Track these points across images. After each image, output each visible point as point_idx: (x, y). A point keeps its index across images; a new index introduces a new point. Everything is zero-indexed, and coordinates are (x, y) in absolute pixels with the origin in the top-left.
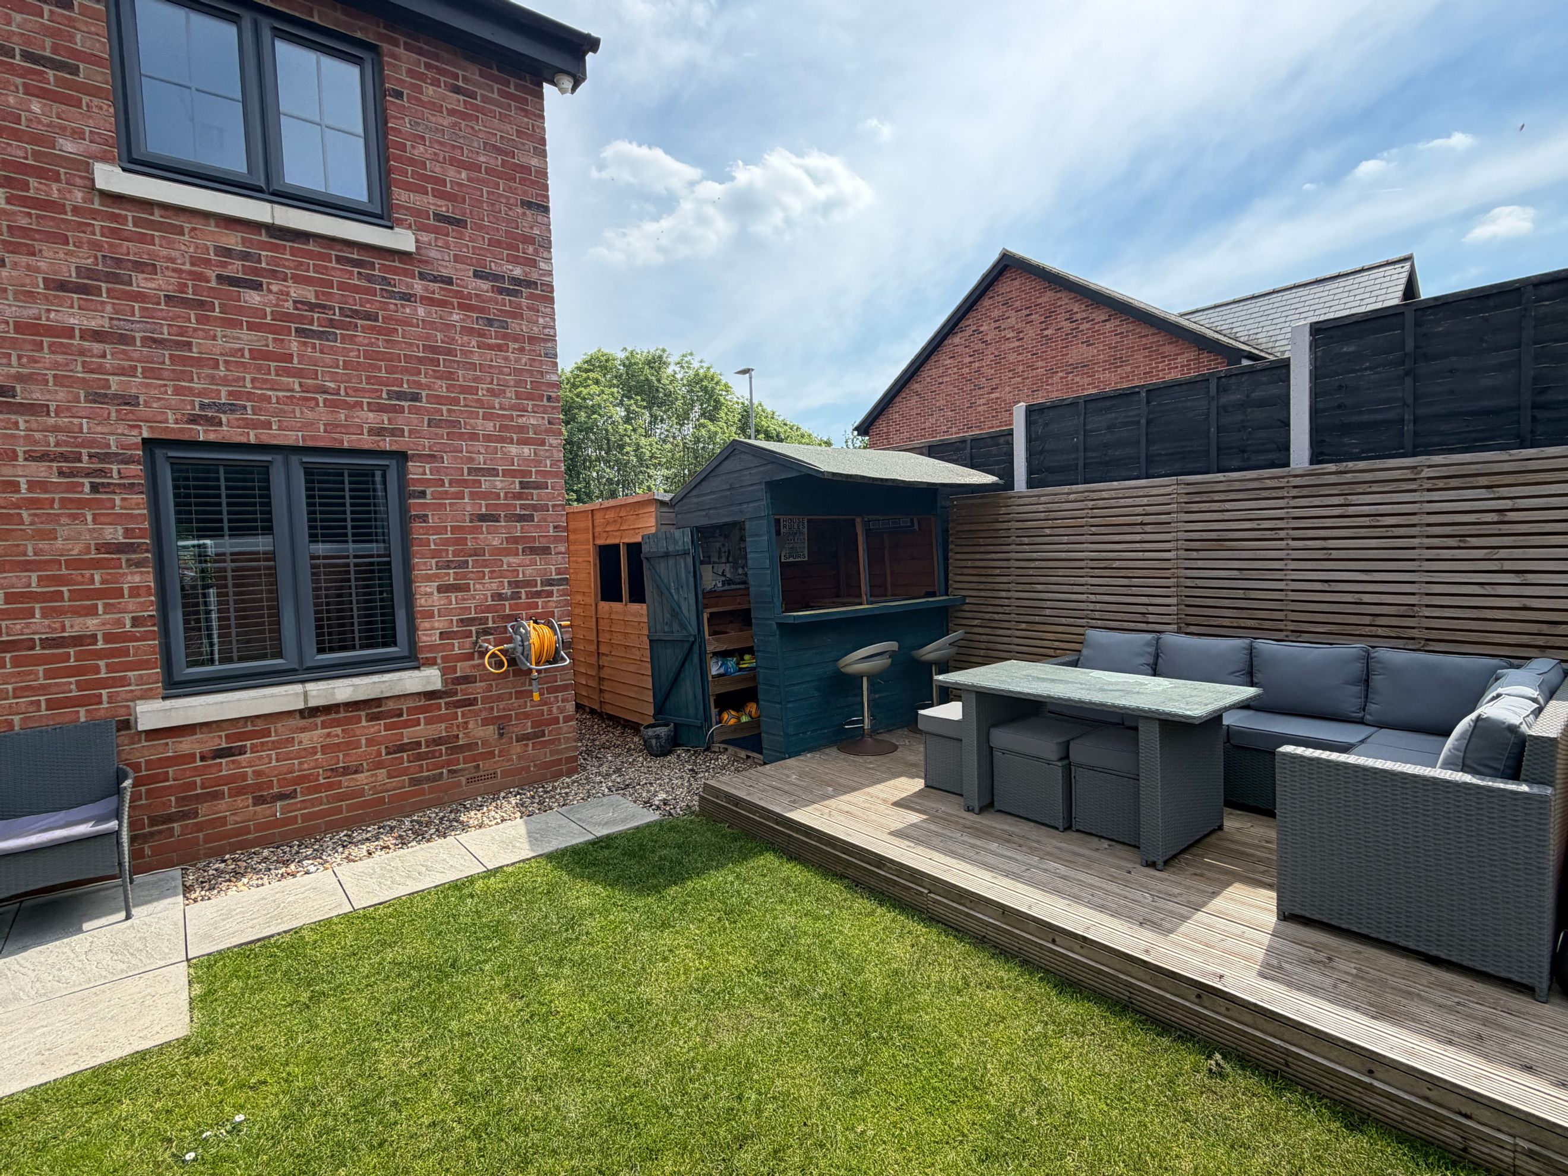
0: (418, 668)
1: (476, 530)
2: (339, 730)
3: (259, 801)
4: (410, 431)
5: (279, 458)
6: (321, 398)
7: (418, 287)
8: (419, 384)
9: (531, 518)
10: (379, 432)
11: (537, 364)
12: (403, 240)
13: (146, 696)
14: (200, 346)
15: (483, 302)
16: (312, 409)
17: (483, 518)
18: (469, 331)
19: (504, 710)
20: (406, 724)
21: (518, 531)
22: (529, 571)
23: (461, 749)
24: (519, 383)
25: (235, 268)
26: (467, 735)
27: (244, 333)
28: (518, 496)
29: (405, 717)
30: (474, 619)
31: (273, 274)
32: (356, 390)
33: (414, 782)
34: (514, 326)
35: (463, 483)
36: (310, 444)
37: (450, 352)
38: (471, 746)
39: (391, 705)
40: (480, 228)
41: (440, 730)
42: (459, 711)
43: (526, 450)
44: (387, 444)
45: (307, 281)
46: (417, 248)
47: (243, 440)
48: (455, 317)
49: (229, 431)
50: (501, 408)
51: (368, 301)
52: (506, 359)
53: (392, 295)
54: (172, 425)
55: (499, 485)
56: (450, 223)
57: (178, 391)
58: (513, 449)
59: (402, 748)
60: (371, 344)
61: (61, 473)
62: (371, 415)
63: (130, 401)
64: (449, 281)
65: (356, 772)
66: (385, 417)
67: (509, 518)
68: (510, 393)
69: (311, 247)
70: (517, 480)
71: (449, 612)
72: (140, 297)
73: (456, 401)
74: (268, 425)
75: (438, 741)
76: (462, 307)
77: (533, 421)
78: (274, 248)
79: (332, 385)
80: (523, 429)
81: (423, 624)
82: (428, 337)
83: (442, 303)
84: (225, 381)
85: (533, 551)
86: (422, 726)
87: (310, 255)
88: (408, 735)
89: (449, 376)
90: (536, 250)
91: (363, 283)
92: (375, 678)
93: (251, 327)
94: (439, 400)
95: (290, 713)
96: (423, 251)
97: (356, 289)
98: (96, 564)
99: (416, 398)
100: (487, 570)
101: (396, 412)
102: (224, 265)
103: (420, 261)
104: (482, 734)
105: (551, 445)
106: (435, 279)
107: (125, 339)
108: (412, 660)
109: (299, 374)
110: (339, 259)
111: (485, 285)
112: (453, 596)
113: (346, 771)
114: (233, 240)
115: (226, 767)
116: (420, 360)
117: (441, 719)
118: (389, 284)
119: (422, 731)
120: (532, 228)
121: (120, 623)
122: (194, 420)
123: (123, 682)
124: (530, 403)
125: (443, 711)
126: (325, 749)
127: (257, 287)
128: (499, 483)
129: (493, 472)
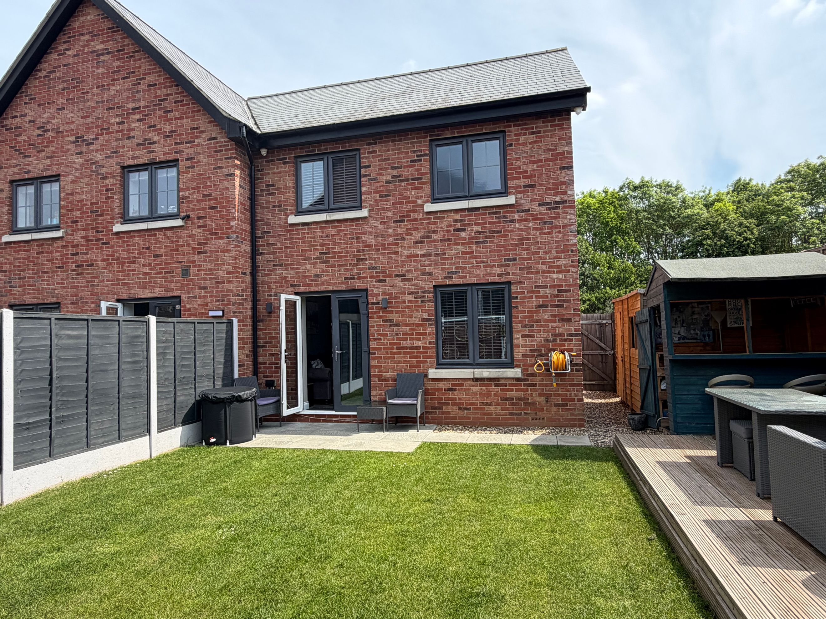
0: (513, 368)
1: (538, 312)
2: (484, 388)
3: (460, 409)
4: (512, 273)
5: (470, 288)
6: (482, 265)
7: (516, 216)
8: (516, 254)
9: (562, 306)
10: (501, 275)
11: (566, 237)
12: (511, 200)
13: (431, 367)
14: (449, 254)
15: (543, 215)
16: (479, 269)
17: (540, 306)
18: (536, 229)
19: (548, 391)
20: (508, 390)
21: (556, 311)
22: (561, 329)
23: (529, 404)
24: (557, 247)
25: (458, 226)
26: (532, 399)
27: (460, 247)
28: (557, 296)
29: (508, 387)
30: (536, 349)
31: (469, 225)
32: (493, 260)
33: (511, 414)
34: (556, 222)
35: (533, 292)
36: (478, 282)
37: (528, 239)
38: (534, 404)
39: (503, 382)
40: (541, 185)
41: (521, 395)
42: (529, 388)
43: (560, 276)
44: (504, 279)
45: (479, 224)
46: (516, 201)
47: (459, 283)
48: (531, 224)
49: (455, 281)
50: (550, 259)
51: (498, 226)
52: (552, 237)
53: (507, 222)
54: (441, 280)
55: (548, 292)
56: (529, 187)
57: (442, 269)
58: (555, 276)
59: (506, 399)
60: (499, 242)
61: (415, 298)
62: (498, 269)
63: (430, 274)
64: (528, 210)
65: (490, 405)
66: (503, 269)
67: (552, 306)
68: (554, 252)
69: (481, 212)
70: (556, 289)
71: (526, 346)
72: (434, 241)
73: (530, 259)
74: (465, 277)
75: (520, 399)
76: (533, 220)
77: (564, 262)
78: (470, 215)
79: (486, 260)
80: (559, 266)
81: (516, 350)
82: (519, 235)
83: (525, 220)
84: (454, 264)
85: (563, 320)
86: (514, 392)
87: (480, 215)
88: (509, 394)
89: (528, 249)
90: (567, 187)
91: (497, 220)
92: (497, 370)
93: (462, 244)
94: (524, 259)
95: (470, 379)
96: (519, 202)
97: (494, 223)
98: (421, 325)
99: (515, 260)
100: (542, 329)
101: (507, 266)
102: (455, 225)
103: (517, 206)
104: (538, 399)
105: (572, 272)
106: (523, 211)
107: (430, 255)
108: (511, 364)
109: (476, 257)
110: (489, 214)
111: (543, 208)
112: (527, 339)
113: (487, 404)
114: (458, 217)
115: (451, 395)
116: (516, 245)
117: (522, 390)
118: (506, 218)
119: (514, 394)
120: (564, 178)
121: (426, 343)
122: (446, 278)
123: (426, 362)
124: (563, 254)
125: (523, 387)
126: (480, 394)
127: (464, 230)
128: (548, 291)
129: (546, 287)
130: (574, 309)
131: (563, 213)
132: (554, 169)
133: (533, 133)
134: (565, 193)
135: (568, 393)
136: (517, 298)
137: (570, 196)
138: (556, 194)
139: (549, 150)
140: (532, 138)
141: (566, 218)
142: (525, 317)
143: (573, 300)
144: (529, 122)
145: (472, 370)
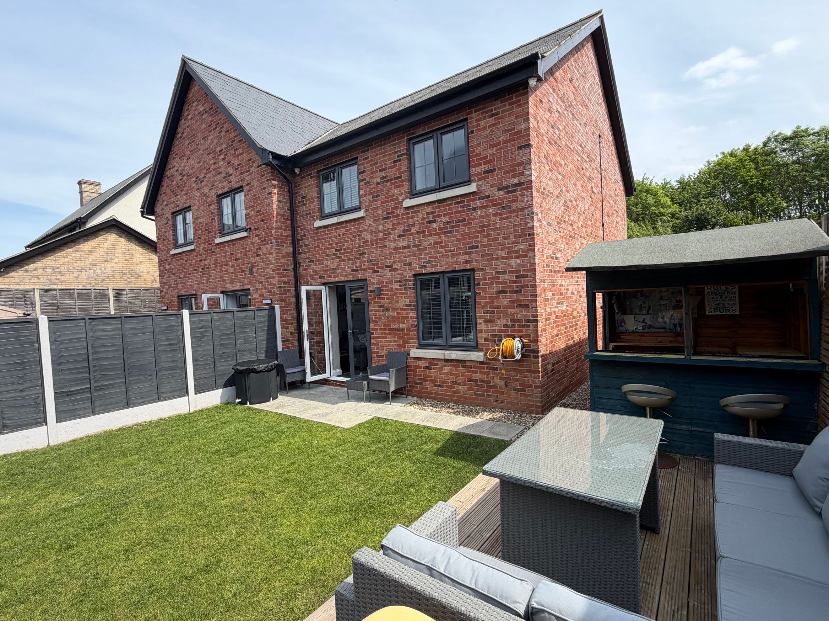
0: (477, 351)
1: (497, 298)
2: (454, 369)
3: (435, 385)
4: (475, 260)
5: (442, 275)
6: (450, 253)
7: (478, 203)
8: (478, 242)
9: (520, 291)
10: (465, 262)
11: (523, 220)
12: (472, 188)
13: (413, 347)
14: (424, 244)
15: (501, 200)
16: (448, 258)
17: (500, 292)
18: (495, 215)
19: (508, 375)
20: (473, 372)
21: (515, 297)
22: (519, 315)
23: (491, 387)
24: (515, 231)
25: (430, 218)
26: (494, 382)
27: (432, 238)
28: (515, 282)
29: (473, 369)
30: (497, 335)
31: (439, 216)
32: (459, 248)
33: (476, 394)
34: (514, 206)
35: (493, 278)
36: (447, 270)
37: (489, 225)
38: (495, 387)
39: (468, 364)
40: (500, 169)
41: (484, 377)
42: (491, 371)
43: (519, 261)
44: (468, 267)
45: (445, 215)
46: (478, 188)
47: (432, 271)
48: (491, 210)
49: (429, 270)
50: (508, 244)
51: (463, 215)
52: (510, 222)
53: (469, 210)
54: (418, 270)
55: (507, 278)
56: (489, 173)
57: (419, 259)
58: (513, 261)
59: (471, 380)
60: (464, 231)
61: (400, 286)
62: (463, 256)
63: (410, 264)
64: (489, 196)
65: (459, 385)
66: (467, 256)
67: (511, 292)
68: (512, 237)
69: (448, 202)
70: (514, 275)
71: (487, 331)
72: (412, 234)
73: (491, 245)
74: (437, 266)
75: (483, 381)
76: (493, 205)
77: (521, 247)
78: (439, 207)
79: (453, 248)
80: (517, 251)
81: (479, 335)
82: (481, 222)
83: (486, 207)
84: (428, 254)
85: (520, 306)
86: (478, 374)
87: (448, 205)
88: (475, 376)
89: (489, 235)
90: (524, 167)
91: (462, 209)
92: (464, 353)
93: (434, 235)
94: (484, 246)
95: (442, 359)
96: (480, 189)
97: (459, 212)
98: (405, 310)
99: (477, 247)
100: (502, 314)
101: (471, 254)
102: (428, 218)
103: (479, 193)
104: (498, 383)
105: (530, 257)
106: (484, 198)
107: (409, 247)
108: (475, 348)
109: (444, 247)
110: (455, 203)
111: (502, 193)
112: (489, 324)
113: (456, 383)
114: (430, 209)
115: (428, 372)
116: (478, 232)
117: (484, 373)
118: (469, 206)
119: (477, 376)
120: (522, 158)
121: (408, 326)
122: (422, 267)
123: (409, 342)
124: (521, 239)
125: (485, 370)
126: (451, 374)
127: (434, 221)
129: (505, 273)
130: (531, 295)
131: (520, 195)
132: (511, 150)
133: (492, 116)
134: (523, 174)
135: (526, 379)
136: (479, 284)
137: (528, 177)
138: (514, 176)
139: (508, 131)
140: (491, 121)
141: (524, 201)
142: (486, 303)
143: (531, 285)
144: (488, 105)
145: (443, 351)
